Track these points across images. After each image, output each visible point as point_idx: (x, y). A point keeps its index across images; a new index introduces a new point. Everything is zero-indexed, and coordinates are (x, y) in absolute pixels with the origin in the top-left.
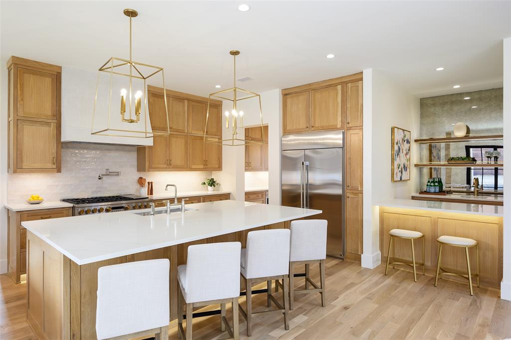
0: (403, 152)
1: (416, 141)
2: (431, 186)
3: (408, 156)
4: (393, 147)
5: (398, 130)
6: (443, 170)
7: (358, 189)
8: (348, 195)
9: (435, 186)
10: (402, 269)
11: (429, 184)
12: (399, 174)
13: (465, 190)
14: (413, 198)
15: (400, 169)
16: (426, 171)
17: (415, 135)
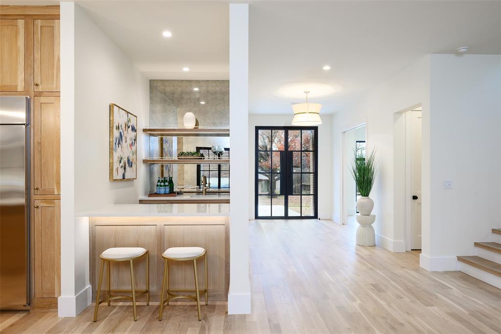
0: (126, 142)
1: (145, 130)
2: (161, 186)
3: (134, 148)
4: (111, 131)
5: (119, 110)
6: (175, 167)
7: (54, 193)
8: (37, 203)
9: (166, 186)
10: (121, 304)
11: (159, 184)
12: (121, 171)
13: (195, 190)
14: (141, 202)
15: (122, 164)
16: (157, 168)
17: (143, 123)
